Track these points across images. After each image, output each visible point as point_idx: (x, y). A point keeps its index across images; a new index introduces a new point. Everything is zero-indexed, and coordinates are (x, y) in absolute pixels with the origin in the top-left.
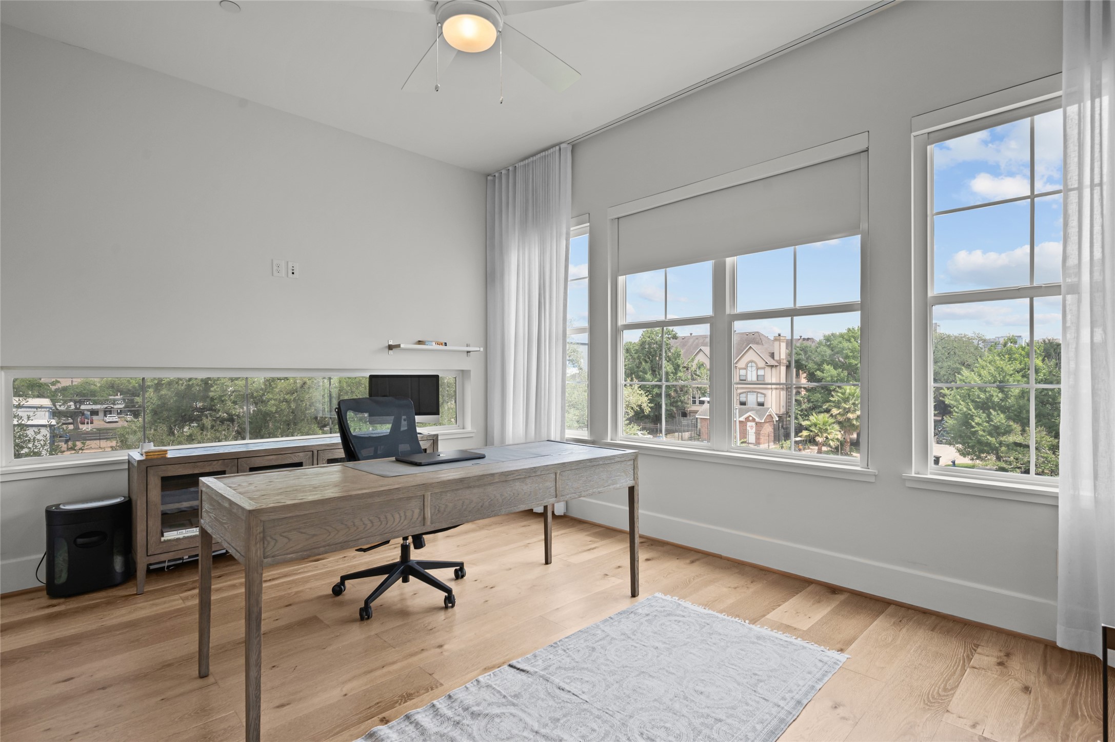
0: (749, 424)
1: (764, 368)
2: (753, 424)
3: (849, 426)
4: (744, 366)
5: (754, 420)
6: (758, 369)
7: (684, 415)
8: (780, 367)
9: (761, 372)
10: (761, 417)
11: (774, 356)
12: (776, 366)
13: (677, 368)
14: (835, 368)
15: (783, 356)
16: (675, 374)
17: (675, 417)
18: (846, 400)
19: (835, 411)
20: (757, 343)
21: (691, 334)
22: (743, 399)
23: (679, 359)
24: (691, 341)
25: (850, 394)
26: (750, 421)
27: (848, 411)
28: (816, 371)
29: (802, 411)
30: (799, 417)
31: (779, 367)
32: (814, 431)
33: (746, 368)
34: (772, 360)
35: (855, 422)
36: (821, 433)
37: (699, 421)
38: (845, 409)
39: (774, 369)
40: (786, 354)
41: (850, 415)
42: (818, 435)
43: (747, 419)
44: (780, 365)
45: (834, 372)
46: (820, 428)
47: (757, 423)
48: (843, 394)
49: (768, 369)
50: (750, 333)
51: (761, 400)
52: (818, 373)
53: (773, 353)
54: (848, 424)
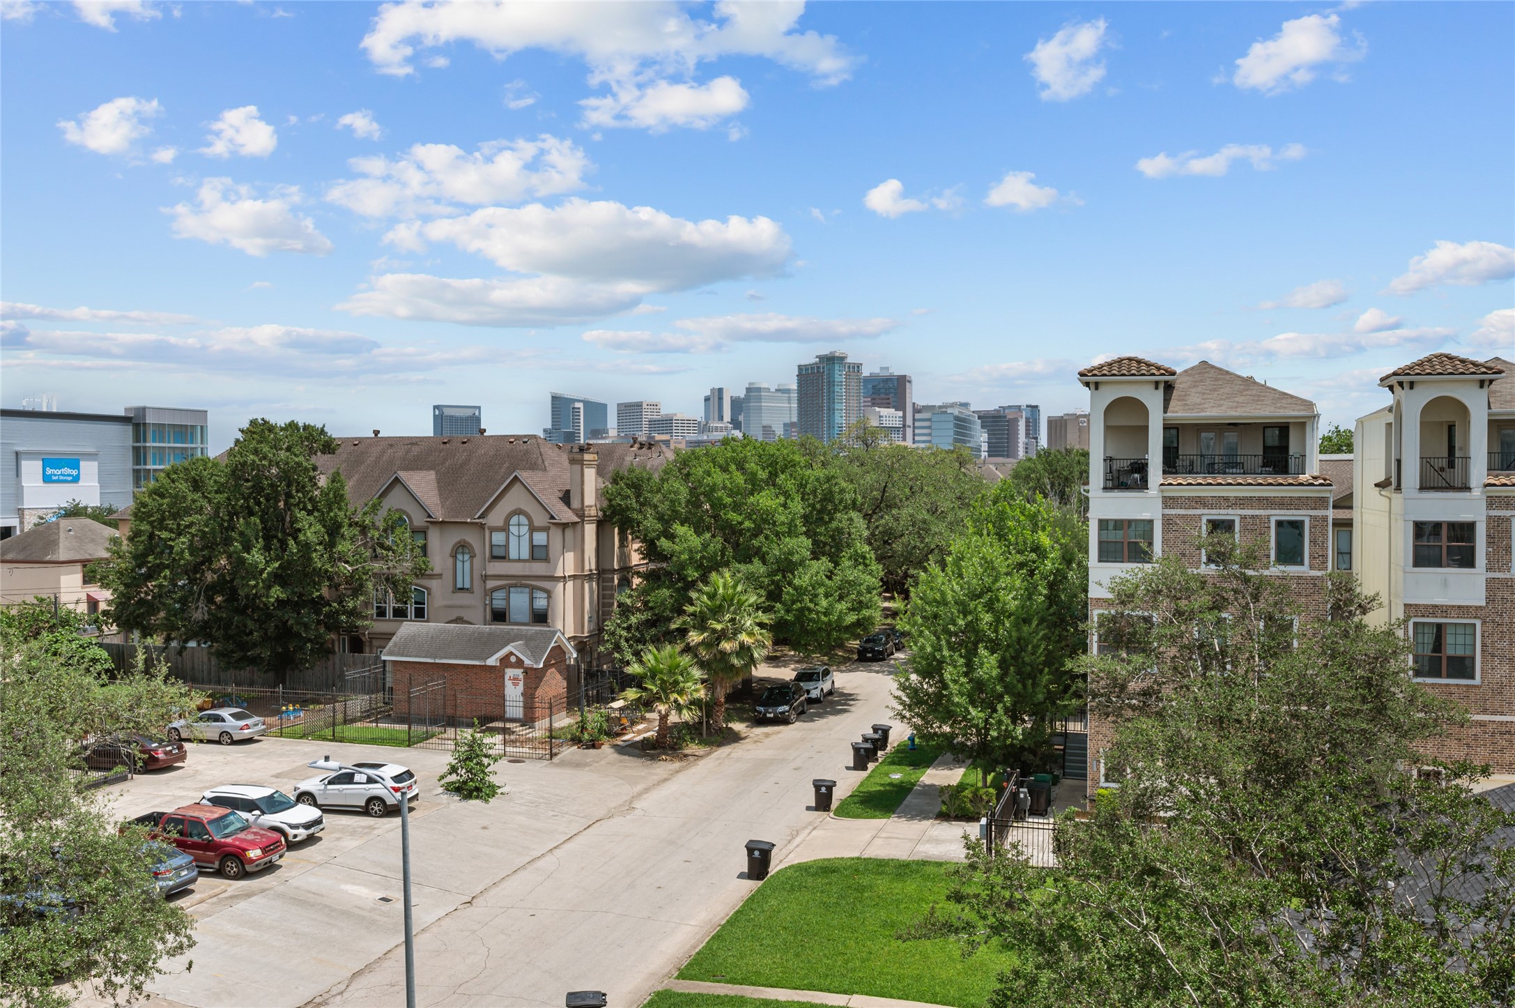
0: (510, 673)
1: (545, 529)
2: (519, 672)
3: (722, 670)
4: (500, 523)
5: (520, 663)
6: (533, 529)
7: (357, 645)
8: (583, 527)
9: (540, 538)
10: (535, 654)
11: (569, 497)
12: (575, 524)
13: (334, 531)
14: (698, 533)
15: (590, 499)
16: (330, 545)
17: (333, 652)
18: (716, 612)
19: (695, 637)
20: (533, 467)
21: (376, 433)
22: (499, 604)
23: (340, 509)
24: (375, 451)
25: (724, 599)
26: (512, 666)
27: (722, 636)
28: (658, 539)
29: (629, 629)
30: (623, 643)
31: (579, 526)
32: (651, 690)
33: (505, 529)
34: (566, 508)
35: (736, 661)
36: (664, 691)
37: (389, 668)
38: (714, 631)
39: (569, 532)
40: (597, 490)
41: (726, 646)
42: (659, 699)
43: (505, 661)
44: (583, 521)
45: (695, 541)
46: (663, 682)
47: (527, 671)
48: (712, 597)
49: (556, 534)
50: (517, 437)
51: (541, 603)
52: (664, 543)
53: (567, 493)
54: (722, 666)
